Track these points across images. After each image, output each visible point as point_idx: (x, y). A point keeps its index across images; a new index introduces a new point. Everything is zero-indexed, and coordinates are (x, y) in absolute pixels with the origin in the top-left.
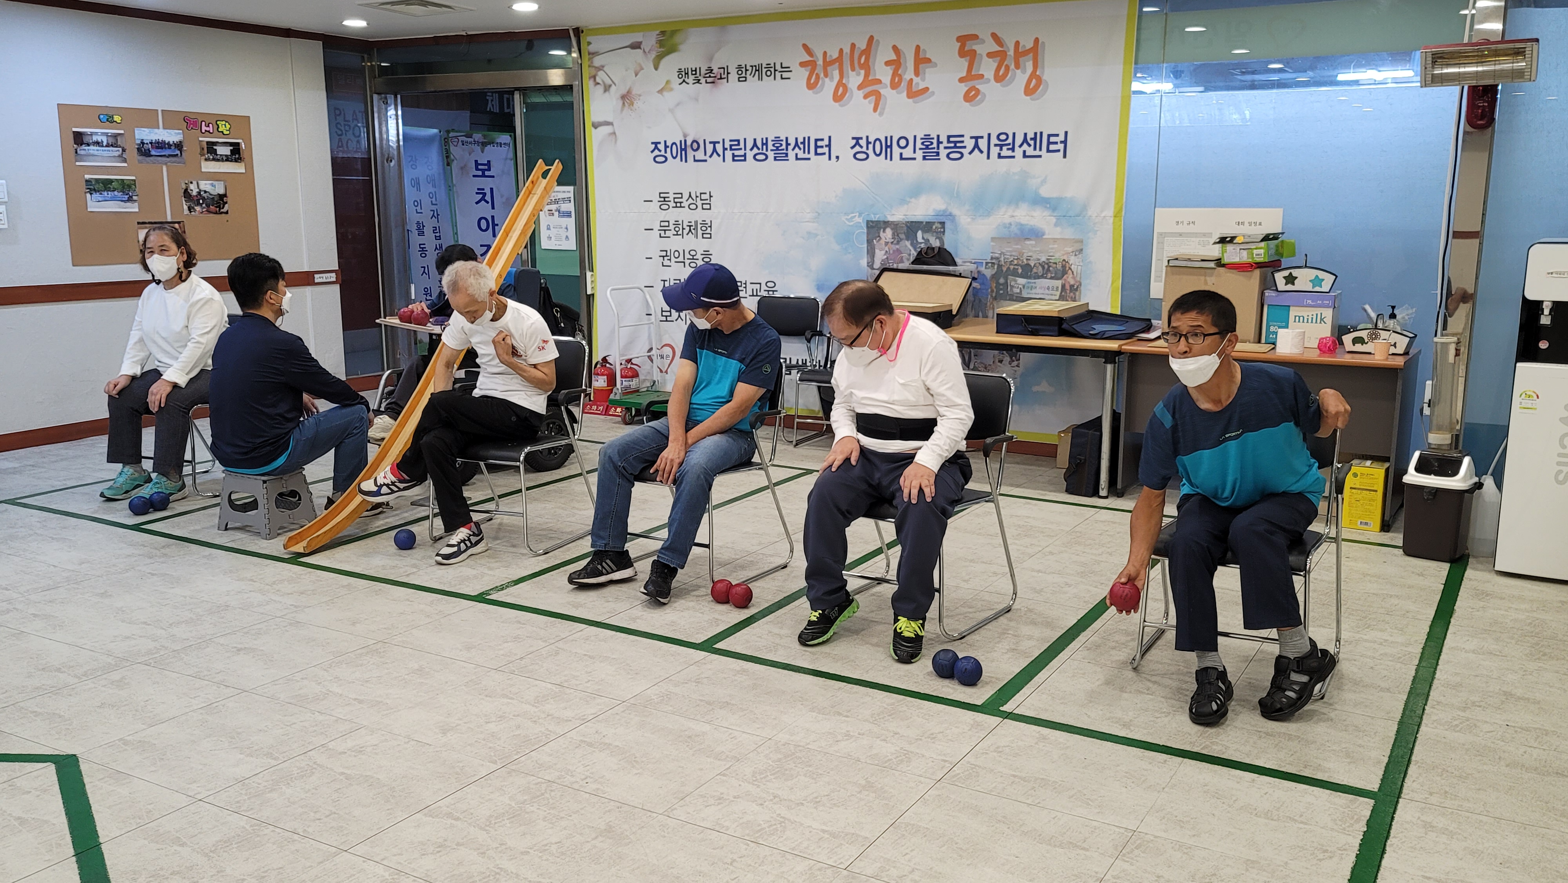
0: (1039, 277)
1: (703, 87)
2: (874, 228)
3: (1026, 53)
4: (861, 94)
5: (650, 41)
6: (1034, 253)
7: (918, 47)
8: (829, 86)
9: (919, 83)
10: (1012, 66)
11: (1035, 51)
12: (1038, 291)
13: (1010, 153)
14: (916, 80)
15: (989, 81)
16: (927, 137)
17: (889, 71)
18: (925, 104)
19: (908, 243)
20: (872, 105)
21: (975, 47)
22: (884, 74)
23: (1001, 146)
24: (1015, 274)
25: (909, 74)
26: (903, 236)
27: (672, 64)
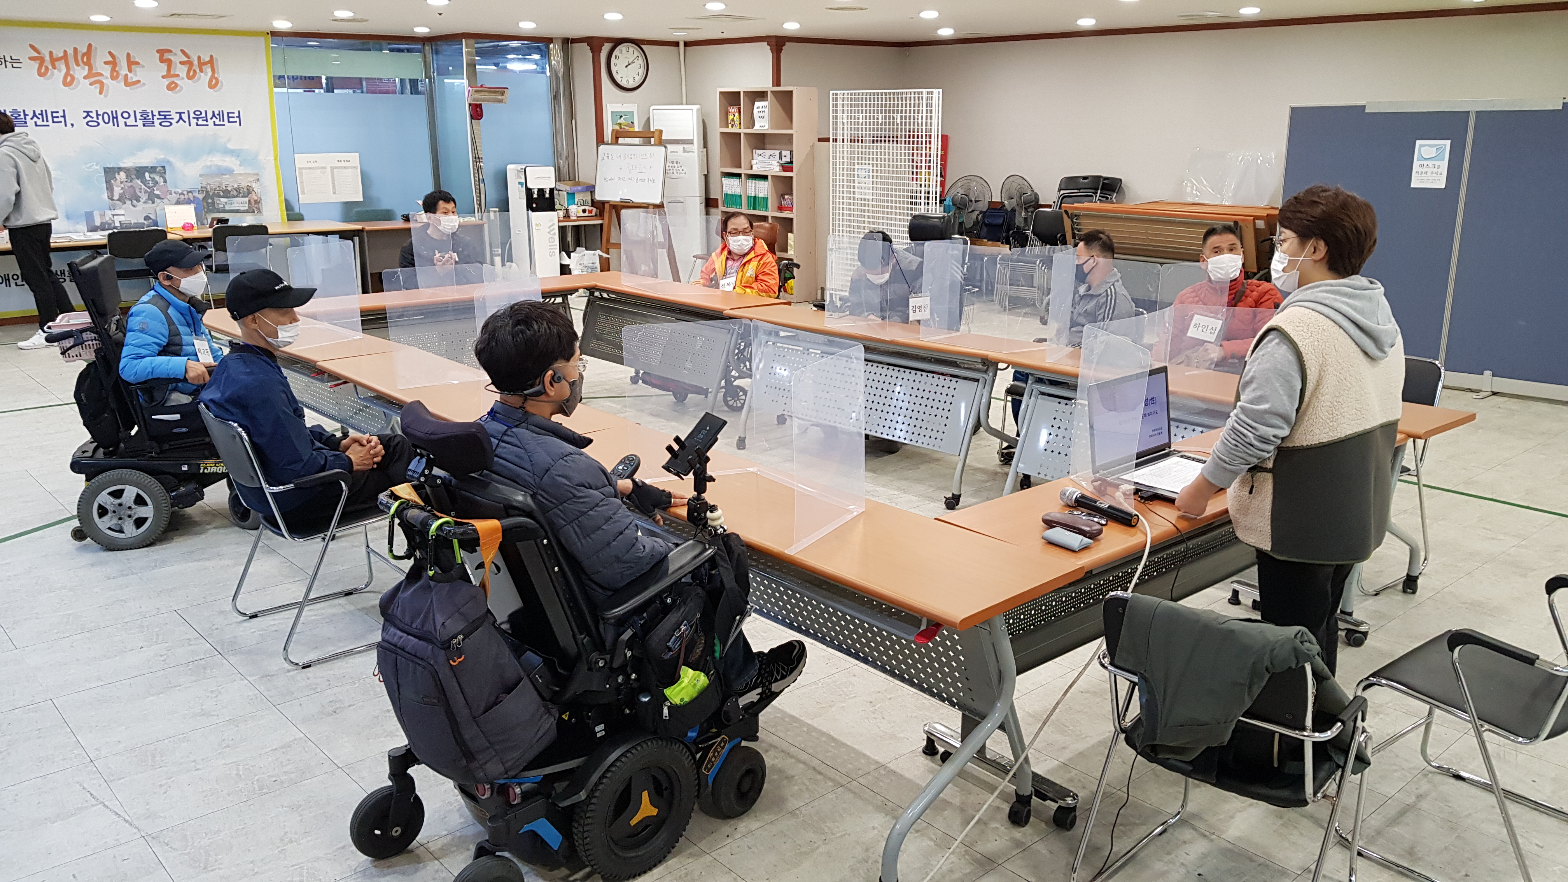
0: (234, 197)
2: (110, 173)
3: (206, 63)
4: (87, 82)
6: (230, 183)
7: (128, 55)
8: (59, 74)
9: (133, 77)
10: (198, 71)
11: (211, 61)
12: (236, 205)
13: (205, 123)
14: (130, 75)
15: (183, 78)
16: (144, 112)
17: (109, 68)
18: (137, 91)
19: (139, 182)
20: (98, 90)
21: (170, 57)
22: (106, 71)
23: (198, 119)
24: (220, 196)
25: (124, 71)
26: (134, 177)
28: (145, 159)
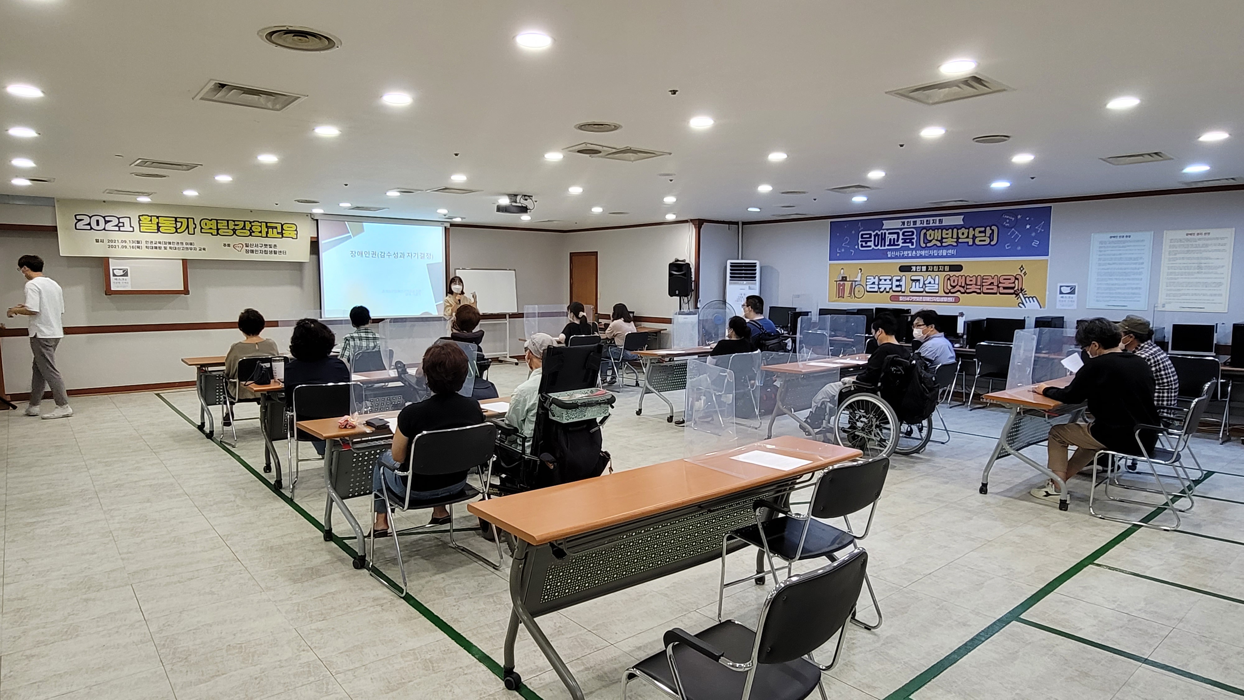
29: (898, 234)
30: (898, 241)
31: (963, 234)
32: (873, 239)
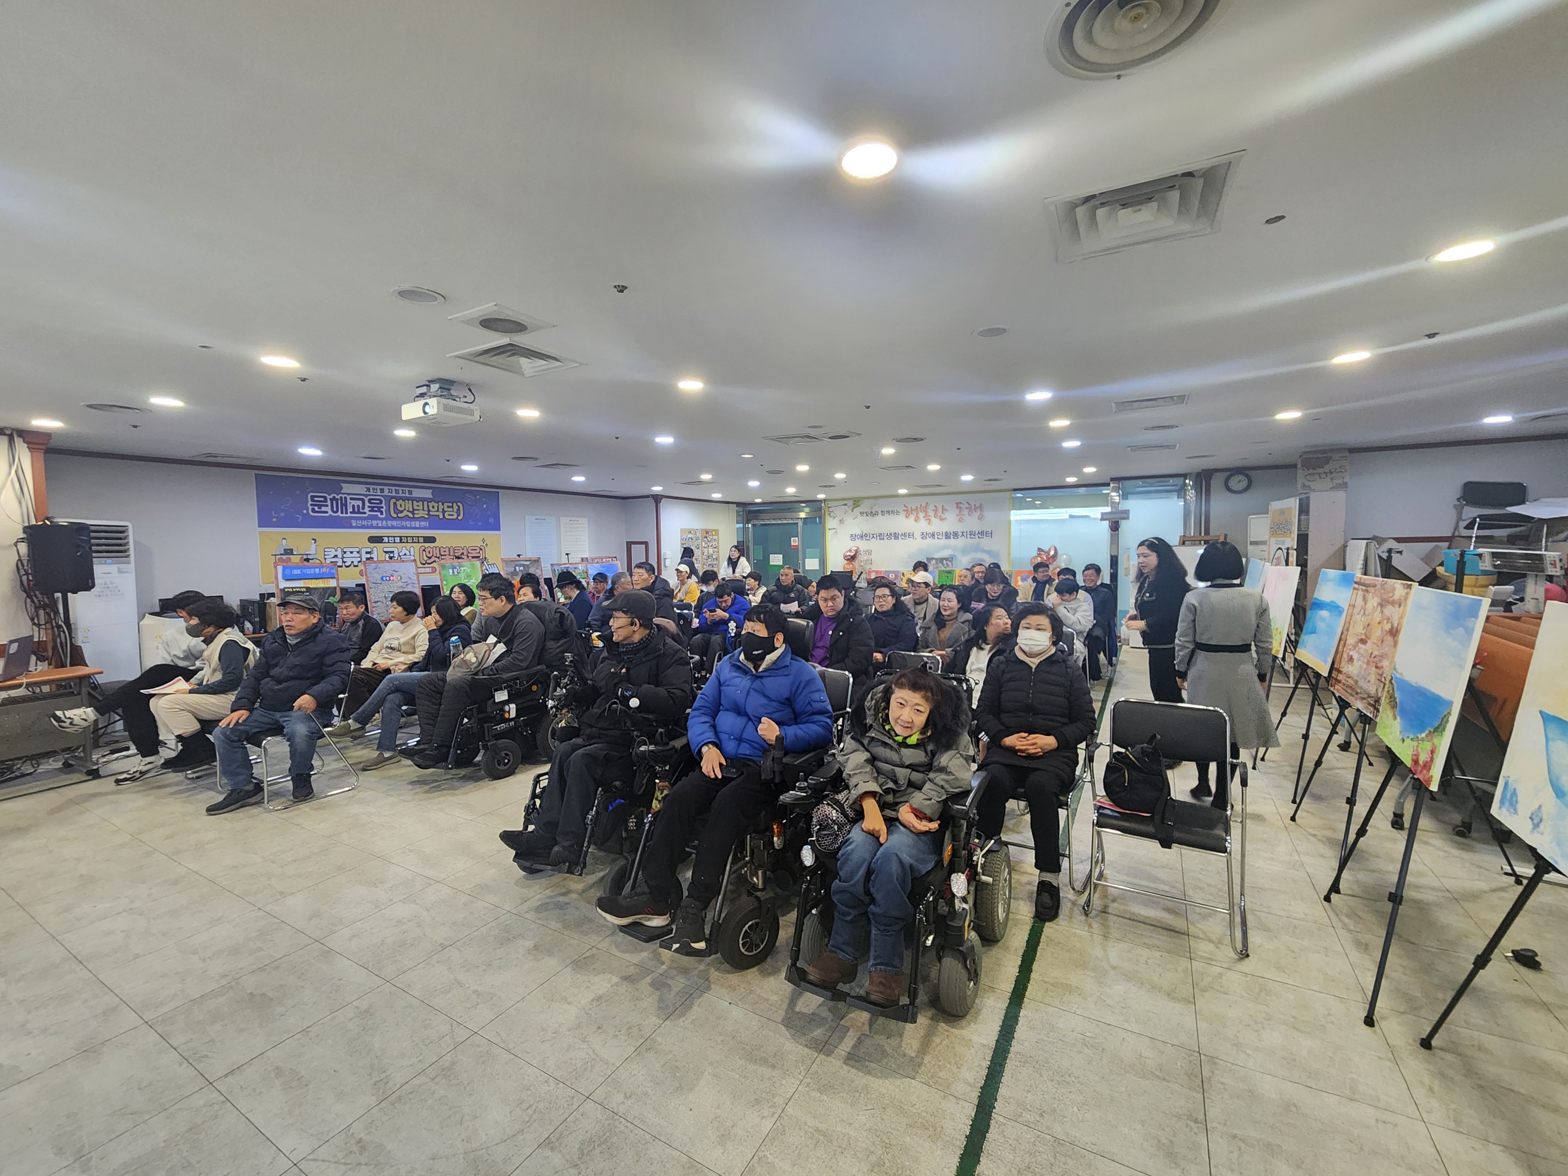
1: (869, 517)
3: (978, 508)
4: (924, 519)
5: (850, 503)
7: (943, 506)
8: (913, 517)
9: (943, 516)
10: (974, 511)
11: (981, 507)
13: (974, 537)
15: (966, 515)
16: (946, 532)
17: (933, 512)
18: (945, 522)
19: (941, 565)
20: (928, 523)
21: (961, 506)
22: (931, 514)
23: (971, 535)
25: (940, 513)
26: (939, 562)
27: (858, 510)
28: (945, 554)
29: (363, 501)
30: (363, 508)
31: (433, 507)
32: (329, 503)
